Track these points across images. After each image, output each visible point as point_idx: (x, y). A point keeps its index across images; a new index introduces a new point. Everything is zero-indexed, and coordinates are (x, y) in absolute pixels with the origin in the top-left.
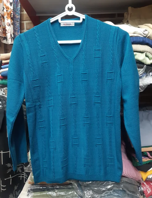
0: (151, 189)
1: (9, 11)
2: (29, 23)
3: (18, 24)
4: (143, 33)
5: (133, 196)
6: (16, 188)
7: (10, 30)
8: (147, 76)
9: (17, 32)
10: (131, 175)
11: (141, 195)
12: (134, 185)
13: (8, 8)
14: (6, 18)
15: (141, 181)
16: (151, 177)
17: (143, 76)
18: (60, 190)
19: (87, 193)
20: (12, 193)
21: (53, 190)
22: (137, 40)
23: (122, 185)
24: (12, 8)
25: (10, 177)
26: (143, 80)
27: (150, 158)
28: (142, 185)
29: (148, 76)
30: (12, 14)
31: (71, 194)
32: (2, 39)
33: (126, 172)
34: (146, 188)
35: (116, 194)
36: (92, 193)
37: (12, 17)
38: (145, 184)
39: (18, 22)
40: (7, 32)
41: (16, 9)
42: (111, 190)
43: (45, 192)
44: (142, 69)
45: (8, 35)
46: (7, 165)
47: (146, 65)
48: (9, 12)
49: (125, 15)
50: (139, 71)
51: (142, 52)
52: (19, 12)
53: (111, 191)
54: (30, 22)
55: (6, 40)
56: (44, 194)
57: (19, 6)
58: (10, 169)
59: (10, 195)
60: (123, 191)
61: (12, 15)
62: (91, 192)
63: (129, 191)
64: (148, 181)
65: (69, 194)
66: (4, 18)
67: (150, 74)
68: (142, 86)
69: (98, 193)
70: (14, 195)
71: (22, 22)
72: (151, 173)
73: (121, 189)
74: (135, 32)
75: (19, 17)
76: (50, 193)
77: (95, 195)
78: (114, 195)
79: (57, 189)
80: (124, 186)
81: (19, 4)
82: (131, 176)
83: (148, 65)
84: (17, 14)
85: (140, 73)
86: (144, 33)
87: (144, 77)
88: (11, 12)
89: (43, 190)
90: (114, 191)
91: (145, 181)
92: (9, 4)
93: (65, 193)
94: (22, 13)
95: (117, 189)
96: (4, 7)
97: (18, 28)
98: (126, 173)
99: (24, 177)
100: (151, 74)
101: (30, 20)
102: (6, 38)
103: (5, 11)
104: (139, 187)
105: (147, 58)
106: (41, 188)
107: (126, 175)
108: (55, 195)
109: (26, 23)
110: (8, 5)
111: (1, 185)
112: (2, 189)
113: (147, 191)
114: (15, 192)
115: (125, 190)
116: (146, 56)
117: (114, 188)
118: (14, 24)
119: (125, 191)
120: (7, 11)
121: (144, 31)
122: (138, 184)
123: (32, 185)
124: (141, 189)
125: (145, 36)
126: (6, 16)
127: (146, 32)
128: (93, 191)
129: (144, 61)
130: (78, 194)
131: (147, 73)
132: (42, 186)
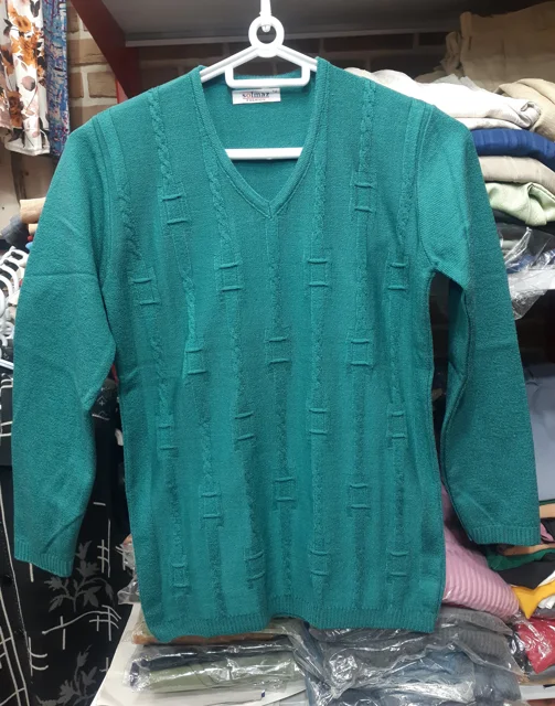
0: (552, 643)
1: (31, 34)
2: (97, 74)
3: (60, 80)
4: (520, 116)
5: (492, 669)
6: (81, 660)
7: (34, 103)
8: (535, 264)
9: (58, 110)
10: (483, 601)
11: (520, 664)
12: (495, 632)
13: (26, 24)
14: (20, 61)
15: (517, 619)
16: (550, 605)
17: (521, 266)
18: (243, 660)
19: (337, 664)
20: (70, 679)
21: (219, 659)
22: (499, 141)
23: (456, 635)
24: (38, 21)
25: (62, 625)
26: (520, 280)
27: (546, 542)
28: (520, 633)
29: (539, 265)
30: (39, 45)
31: (280, 671)
32: (9, 137)
33: (466, 590)
34: (535, 643)
35: (437, 666)
36: (355, 666)
37: (40, 55)
38: (531, 627)
39: (60, 73)
40: (23, 112)
41: (52, 25)
42: (420, 652)
43: (193, 667)
44: (518, 243)
45: (31, 124)
46: (48, 582)
47: (531, 227)
48: (29, 40)
49: (450, 40)
50: (509, 249)
51: (517, 184)
52: (64, 36)
53: (419, 656)
54: (104, 68)
55: (19, 140)
56: (189, 674)
57: (63, 14)
58: (58, 597)
59: (62, 687)
60: (460, 654)
61: (40, 49)
62: (352, 662)
63: (478, 654)
64: (541, 618)
65: (275, 672)
66: (10, 59)
67: (544, 258)
68: (519, 302)
69: (374, 665)
70: (77, 685)
71: (75, 70)
72: (551, 592)
73: (452, 647)
74: (493, 111)
75: (65, 53)
76: (210, 670)
77: (366, 671)
78: (427, 669)
79: (233, 656)
80: (461, 638)
81: (61, 6)
82: (484, 604)
83: (537, 228)
84: (55, 44)
85: (512, 254)
86: (523, 114)
87: (525, 270)
88: (38, 36)
89: (185, 663)
90: (429, 655)
91: (530, 620)
92: (28, 7)
93: (261, 669)
94: (73, 36)
95: (439, 648)
96: (11, 20)
97: (62, 95)
98: (468, 594)
99: (109, 621)
100: (548, 257)
101: (103, 63)
102: (20, 133)
103: (14, 33)
104: (510, 638)
105: (535, 204)
106: (179, 655)
107: (466, 600)
108: (228, 678)
109: (89, 74)
110: (26, 12)
111: (31, 654)
112: (32, 666)
113: (537, 651)
114: (79, 674)
115: (466, 649)
116: (532, 196)
117: (429, 646)
118: (47, 81)
119: (465, 654)
120: (21, 34)
121: (523, 110)
122: (509, 630)
123: (146, 646)
124: (517, 645)
125: (527, 125)
126: (19, 54)
127: (530, 113)
128: (356, 657)
129: (524, 215)
130: (305, 671)
131: (534, 254)
132: (180, 647)
